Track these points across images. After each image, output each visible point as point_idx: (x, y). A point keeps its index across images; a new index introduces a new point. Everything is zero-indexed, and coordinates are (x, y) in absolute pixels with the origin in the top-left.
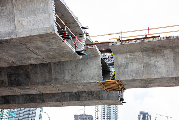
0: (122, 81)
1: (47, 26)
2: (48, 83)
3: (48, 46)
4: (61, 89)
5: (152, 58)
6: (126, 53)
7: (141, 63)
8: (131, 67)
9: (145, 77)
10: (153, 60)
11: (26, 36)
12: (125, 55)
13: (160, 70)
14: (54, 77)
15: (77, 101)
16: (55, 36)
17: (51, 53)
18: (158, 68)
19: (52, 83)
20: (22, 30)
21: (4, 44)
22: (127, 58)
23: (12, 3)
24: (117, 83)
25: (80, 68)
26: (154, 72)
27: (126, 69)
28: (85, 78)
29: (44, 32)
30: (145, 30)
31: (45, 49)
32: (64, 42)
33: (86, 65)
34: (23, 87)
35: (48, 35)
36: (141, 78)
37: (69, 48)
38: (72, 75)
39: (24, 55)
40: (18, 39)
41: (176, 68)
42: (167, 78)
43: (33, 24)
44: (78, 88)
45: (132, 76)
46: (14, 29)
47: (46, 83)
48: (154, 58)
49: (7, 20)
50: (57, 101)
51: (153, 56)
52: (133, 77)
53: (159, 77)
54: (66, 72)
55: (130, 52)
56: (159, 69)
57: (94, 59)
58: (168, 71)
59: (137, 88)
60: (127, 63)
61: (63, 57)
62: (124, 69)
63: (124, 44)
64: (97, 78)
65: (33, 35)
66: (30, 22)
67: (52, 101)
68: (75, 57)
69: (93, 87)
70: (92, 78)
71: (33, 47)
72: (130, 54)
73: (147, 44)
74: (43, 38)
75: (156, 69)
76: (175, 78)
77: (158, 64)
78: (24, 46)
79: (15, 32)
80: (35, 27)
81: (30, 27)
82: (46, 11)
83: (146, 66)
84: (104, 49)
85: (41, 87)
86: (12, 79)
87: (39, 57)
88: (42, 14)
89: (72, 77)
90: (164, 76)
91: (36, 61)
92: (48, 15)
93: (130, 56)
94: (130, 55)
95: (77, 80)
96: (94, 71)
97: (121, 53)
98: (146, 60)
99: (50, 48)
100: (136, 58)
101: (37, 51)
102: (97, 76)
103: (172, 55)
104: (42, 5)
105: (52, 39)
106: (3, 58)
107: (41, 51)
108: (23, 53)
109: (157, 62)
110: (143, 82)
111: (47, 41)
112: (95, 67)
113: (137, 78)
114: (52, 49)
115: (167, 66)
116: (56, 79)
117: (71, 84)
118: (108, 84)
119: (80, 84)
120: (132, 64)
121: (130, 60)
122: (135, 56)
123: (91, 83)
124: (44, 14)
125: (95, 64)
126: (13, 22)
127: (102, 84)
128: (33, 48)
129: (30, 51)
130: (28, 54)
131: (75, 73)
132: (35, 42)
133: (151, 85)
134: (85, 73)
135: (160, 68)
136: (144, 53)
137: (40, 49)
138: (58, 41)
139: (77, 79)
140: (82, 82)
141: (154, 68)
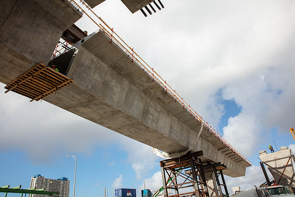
7: (103, 77)
9: (99, 95)
10: (113, 83)
13: (114, 97)
18: (113, 94)
22: (93, 61)
24: (64, 84)
25: (19, 20)
26: (109, 96)
28: (19, 43)
30: (130, 48)
33: (35, 26)
36: (94, 95)
41: (125, 103)
45: (87, 86)
48: (115, 81)
52: (87, 89)
55: (99, 57)
57: (53, 29)
58: (118, 102)
60: (90, 68)
64: (40, 59)
76: (116, 113)
83: (106, 84)
90: (114, 105)
94: (97, 61)
96: (42, 44)
98: (108, 78)
100: (101, 68)
102: (42, 55)
103: (128, 88)
109: (115, 87)
112: (47, 39)
115: (120, 96)
118: (44, 78)
120: (94, 73)
121: (94, 66)
122: (101, 65)
123: (22, 58)
127: (39, 72)
131: (2, 20)
134: (24, 35)
136: (110, 69)
140: (9, 45)
141: (111, 91)
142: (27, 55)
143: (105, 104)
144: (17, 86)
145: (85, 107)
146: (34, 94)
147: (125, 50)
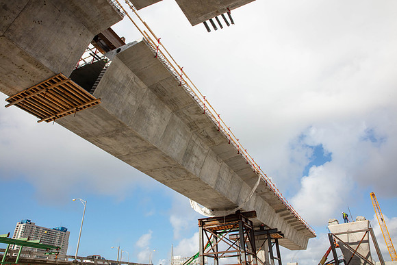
6: (133, 71)
7: (138, 101)
8: (125, 97)
10: (151, 110)
12: (129, 72)
13: (150, 128)
22: (128, 79)
25: (39, 14)
26: (144, 127)
28: (35, 45)
33: (59, 23)
36: (124, 123)
41: (163, 138)
42: (149, 143)
45: (118, 111)
48: (154, 107)
51: (154, 104)
52: (117, 114)
55: (137, 74)
57: (82, 30)
58: (155, 136)
60: (124, 86)
62: (115, 91)
72: (135, 76)
77: (153, 119)
83: (141, 111)
90: (149, 139)
93: (133, 80)
100: (138, 89)
102: (63, 64)
103: (169, 119)
109: (154, 115)
112: (72, 43)
113: (121, 118)
115: (158, 128)
120: (128, 95)
121: (130, 84)
122: (138, 85)
125: (76, 38)
127: (56, 85)
134: (43, 34)
135: (152, 125)
136: (150, 91)
139: (12, 27)
140: (23, 45)
141: (147, 121)
142: (43, 62)
143: (137, 137)
144: (23, 99)
145: (110, 137)
146: (45, 113)
147: (172, 69)
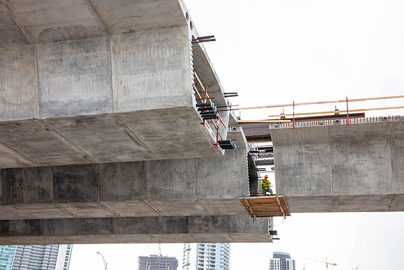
0: (288, 198)
1: (178, 92)
2: (138, 197)
3: (170, 129)
4: (160, 209)
5: (350, 157)
6: (299, 144)
7: (328, 164)
8: (309, 171)
9: (335, 192)
10: (352, 161)
11: (134, 110)
12: (297, 148)
13: (366, 179)
14: (150, 186)
15: (184, 233)
16: (190, 113)
17: (170, 143)
18: (361, 176)
19: (146, 198)
20: (125, 98)
21: (84, 124)
22: (300, 154)
23: (108, 46)
24: (278, 201)
25: (204, 170)
26: (354, 184)
27: (298, 176)
28: (215, 191)
29: (171, 105)
30: (340, 101)
31: (160, 135)
32: (203, 124)
33: (218, 164)
34: (85, 203)
35: (176, 111)
36: (327, 195)
37: (209, 135)
38: (189, 184)
39: (113, 145)
40: (117, 116)
41: (397, 177)
42: (377, 195)
43: (150, 88)
44: (195, 209)
45: (310, 189)
46: (109, 96)
47: (133, 198)
48: (354, 155)
49: (95, 77)
50: (142, 232)
51: (351, 153)
52: (311, 192)
53: (362, 194)
54: (176, 176)
55: (307, 142)
56: (362, 178)
57: (235, 154)
58: (380, 183)
59: (312, 212)
60: (300, 164)
61: (190, 150)
62: (295, 174)
63: (298, 126)
64: (239, 192)
65: (147, 109)
66: (144, 83)
67: (130, 232)
68: (214, 151)
69: (227, 207)
70: (229, 191)
71: (138, 131)
72: (307, 145)
73: (344, 129)
74: (165, 116)
75: (357, 177)
76: (393, 197)
77: (361, 168)
78: (122, 129)
79: (111, 101)
80: (152, 95)
81: (142, 94)
82: (176, 64)
83: (338, 171)
84: (253, 133)
85: (122, 205)
86: (63, 187)
87: (142, 149)
88: (168, 70)
89: (188, 188)
90: (373, 191)
91: (133, 157)
92: (180, 72)
93: (307, 151)
94: (307, 148)
95: (198, 194)
96: (233, 177)
97: (288, 145)
98: (338, 159)
99: (172, 133)
100: (317, 154)
101: (142, 138)
102: (239, 188)
103: (389, 153)
104: (168, 53)
105: (183, 117)
106: (69, 149)
107: (151, 139)
108: (112, 141)
109: (360, 164)
110: (329, 201)
111: (170, 120)
112: (235, 169)
113: (319, 193)
114: (175, 135)
115: (379, 172)
116: (154, 191)
117: (185, 202)
118: (259, 203)
119: (202, 201)
120: (311, 167)
121: (306, 157)
122: (316, 150)
123: (226, 200)
124: (172, 69)
125: (235, 163)
126: (108, 83)
127: (247, 203)
128: (137, 133)
129: (128, 138)
130: (123, 144)
131: (195, 180)
132: (146, 122)
133: (343, 207)
134: (214, 180)
135: (366, 175)
136: (334, 145)
137: (149, 135)
138: (194, 122)
139: (198, 191)
140: (209, 197)
141: (354, 175)
142: (226, 197)
145: (342, 204)
